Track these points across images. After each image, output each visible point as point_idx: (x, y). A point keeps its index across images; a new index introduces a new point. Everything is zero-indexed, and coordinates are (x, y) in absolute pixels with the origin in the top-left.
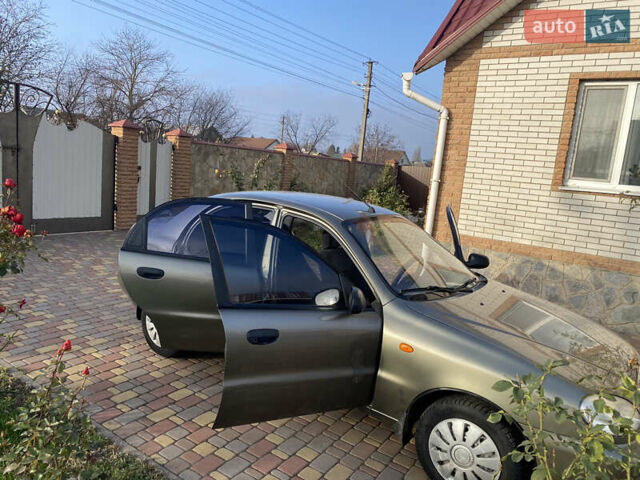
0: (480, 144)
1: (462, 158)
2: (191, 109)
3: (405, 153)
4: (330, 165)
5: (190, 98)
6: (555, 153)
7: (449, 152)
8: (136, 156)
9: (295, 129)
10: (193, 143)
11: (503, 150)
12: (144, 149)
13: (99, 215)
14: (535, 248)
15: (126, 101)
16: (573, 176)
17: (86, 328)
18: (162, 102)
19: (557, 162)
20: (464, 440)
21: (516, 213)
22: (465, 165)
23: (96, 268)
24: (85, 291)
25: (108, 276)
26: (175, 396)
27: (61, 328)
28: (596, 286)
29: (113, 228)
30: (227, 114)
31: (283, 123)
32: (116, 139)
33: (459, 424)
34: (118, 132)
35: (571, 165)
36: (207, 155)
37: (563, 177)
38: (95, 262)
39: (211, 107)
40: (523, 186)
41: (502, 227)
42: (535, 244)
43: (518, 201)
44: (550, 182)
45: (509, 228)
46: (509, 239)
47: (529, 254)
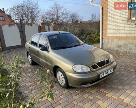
0: (110, 13)
1: (106, 17)
6: (127, 12)
8: (45, 29)
9: (95, 17)
10: (57, 25)
11: (115, 14)
19: (128, 14)
22: (107, 19)
32: (40, 26)
37: (130, 18)
40: (121, 22)
41: (117, 33)
42: (125, 36)
43: (120, 26)
44: (127, 19)
45: (119, 33)
46: (119, 36)
47: (124, 39)
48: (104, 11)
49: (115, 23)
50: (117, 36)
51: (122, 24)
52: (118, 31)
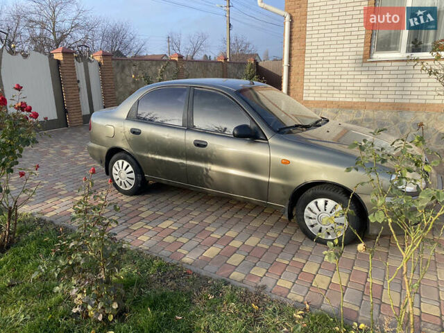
0: (313, 36)
1: (302, 47)
2: (101, 38)
3: (257, 55)
4: (209, 67)
5: (99, 31)
6: (363, 37)
7: (293, 45)
8: (75, 73)
9: (178, 45)
10: (113, 60)
11: (329, 39)
12: (79, 67)
13: (56, 118)
14: (355, 103)
15: (52, 37)
16: (376, 51)
17: (72, 186)
18: (79, 35)
19: (365, 43)
20: (325, 210)
21: (341, 81)
22: (304, 53)
23: (65, 151)
24: (62, 165)
25: (75, 155)
26: (143, 215)
27: (56, 188)
28: (394, 122)
29: (67, 126)
30: (128, 39)
31: (169, 41)
32: (58, 62)
33: (321, 202)
34: (59, 56)
35: (375, 44)
36: (123, 67)
37: (370, 53)
38: (63, 148)
39: (115, 35)
40: (344, 61)
41: (332, 92)
42: (355, 100)
43: (341, 73)
44: (362, 57)
45: (337, 92)
46: (337, 99)
47: (351, 108)
48: (295, 29)
49: (328, 66)
50: (332, 99)
51: (348, 69)
52: (335, 88)
